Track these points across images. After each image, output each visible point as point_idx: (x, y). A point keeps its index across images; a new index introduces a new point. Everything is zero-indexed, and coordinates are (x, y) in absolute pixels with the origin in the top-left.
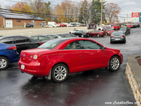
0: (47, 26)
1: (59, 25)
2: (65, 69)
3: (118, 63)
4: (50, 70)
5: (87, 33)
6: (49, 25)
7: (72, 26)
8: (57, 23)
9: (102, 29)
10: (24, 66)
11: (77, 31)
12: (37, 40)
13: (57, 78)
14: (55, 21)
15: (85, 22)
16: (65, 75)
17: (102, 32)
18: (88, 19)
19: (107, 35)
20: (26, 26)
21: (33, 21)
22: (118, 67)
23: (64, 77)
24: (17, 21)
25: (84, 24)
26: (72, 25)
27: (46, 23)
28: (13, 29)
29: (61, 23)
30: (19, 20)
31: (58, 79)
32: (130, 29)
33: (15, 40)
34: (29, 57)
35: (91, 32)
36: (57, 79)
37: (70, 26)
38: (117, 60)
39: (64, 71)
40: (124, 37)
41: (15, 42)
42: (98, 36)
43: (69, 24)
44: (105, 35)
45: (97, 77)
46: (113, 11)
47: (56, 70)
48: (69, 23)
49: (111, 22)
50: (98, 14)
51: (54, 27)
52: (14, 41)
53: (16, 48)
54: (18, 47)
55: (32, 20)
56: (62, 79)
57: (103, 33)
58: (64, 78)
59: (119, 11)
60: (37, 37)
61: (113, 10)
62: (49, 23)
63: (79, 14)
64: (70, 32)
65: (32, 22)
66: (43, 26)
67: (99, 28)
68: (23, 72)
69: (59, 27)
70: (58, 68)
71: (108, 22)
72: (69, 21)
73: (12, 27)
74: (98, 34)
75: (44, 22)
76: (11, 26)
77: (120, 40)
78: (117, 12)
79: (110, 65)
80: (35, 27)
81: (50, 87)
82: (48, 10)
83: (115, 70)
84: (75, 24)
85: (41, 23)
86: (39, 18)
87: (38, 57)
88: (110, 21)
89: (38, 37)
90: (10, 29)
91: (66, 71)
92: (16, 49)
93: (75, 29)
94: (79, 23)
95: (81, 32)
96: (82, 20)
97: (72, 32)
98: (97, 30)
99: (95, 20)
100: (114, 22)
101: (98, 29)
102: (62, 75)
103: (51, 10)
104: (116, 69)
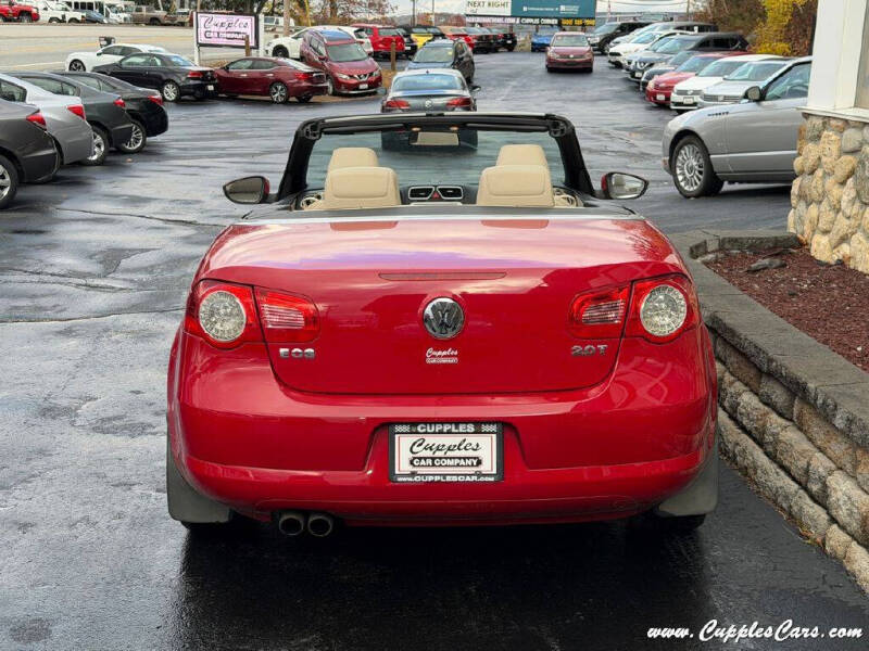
5: (203, 76)
7: (74, 20)
9: (294, 52)
17: (303, 68)
19: (334, 94)
25: (160, 13)
26: (78, 15)
32: (476, 58)
35: (227, 69)
37: (62, 22)
42: (278, 94)
44: (323, 91)
49: (334, 8)
57: (307, 76)
64: (75, 61)
67: (276, 42)
74: (279, 81)
93: (108, 40)
94: (120, 4)
95: (158, 62)
97: (92, 59)
98: (261, 53)
100: (351, 8)
101: (271, 48)
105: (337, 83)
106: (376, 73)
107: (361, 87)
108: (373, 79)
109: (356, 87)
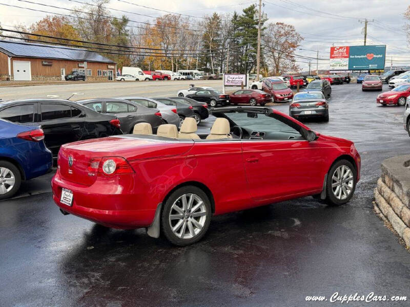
0: (119, 78)
1: (150, 77)
2: (200, 202)
3: (351, 179)
4: (155, 207)
5: (226, 97)
6: (124, 76)
7: (182, 79)
8: (145, 69)
9: (260, 87)
10: (72, 195)
11: (199, 89)
12: (100, 112)
13: (179, 231)
14: (139, 66)
15: (215, 70)
16: (202, 221)
17: (263, 93)
18: (222, 61)
19: (275, 102)
20: (66, 78)
21: (85, 65)
22: (349, 192)
23: (199, 226)
24: (43, 65)
25: (213, 75)
26: (184, 77)
27: (118, 69)
28: (34, 84)
29: (156, 71)
30: (49, 61)
31: (180, 235)
32: (332, 87)
33: (40, 113)
34: (89, 165)
35: (234, 94)
36: (177, 234)
37: (178, 79)
38: (348, 171)
39: (199, 210)
40: (325, 107)
41: (38, 118)
42: (252, 103)
43: (175, 73)
44: (270, 101)
45: (297, 226)
46: (283, 42)
47: (174, 206)
48: (175, 71)
49: (278, 70)
50: (246, 50)
51: (137, 80)
52: (36, 114)
53: (44, 134)
54: (48, 131)
55: (82, 61)
56: (194, 233)
57: (264, 95)
58: (197, 231)
59: (299, 44)
60: (99, 105)
61: (283, 40)
62: (126, 70)
63: (199, 48)
64: (181, 93)
65: (83, 67)
66: (110, 78)
67: (253, 84)
68: (66, 214)
69: (150, 80)
70: (181, 200)
71: (270, 68)
72: (175, 67)
73: (31, 80)
74: (253, 98)
75: (112, 67)
76: (28, 77)
77: (314, 113)
78: (293, 46)
79: (329, 186)
80: (90, 79)
81: (157, 262)
82: (123, 37)
83: (340, 200)
84: (191, 73)
85: (105, 71)
86: (99, 58)
87: (118, 167)
88: (277, 66)
89: (104, 103)
90: (26, 84)
91: (204, 210)
92: (43, 137)
93: (193, 86)
94: (199, 72)
95: (209, 93)
96: (208, 65)
97: (186, 92)
98: (247, 88)
99: (239, 64)
100: (285, 70)
101: (251, 86)
102: (194, 221)
103: (129, 38)
104: (345, 197)
105: (276, 98)
106: (291, 94)
107: (285, 99)
108: (290, 96)
109: (283, 99)
